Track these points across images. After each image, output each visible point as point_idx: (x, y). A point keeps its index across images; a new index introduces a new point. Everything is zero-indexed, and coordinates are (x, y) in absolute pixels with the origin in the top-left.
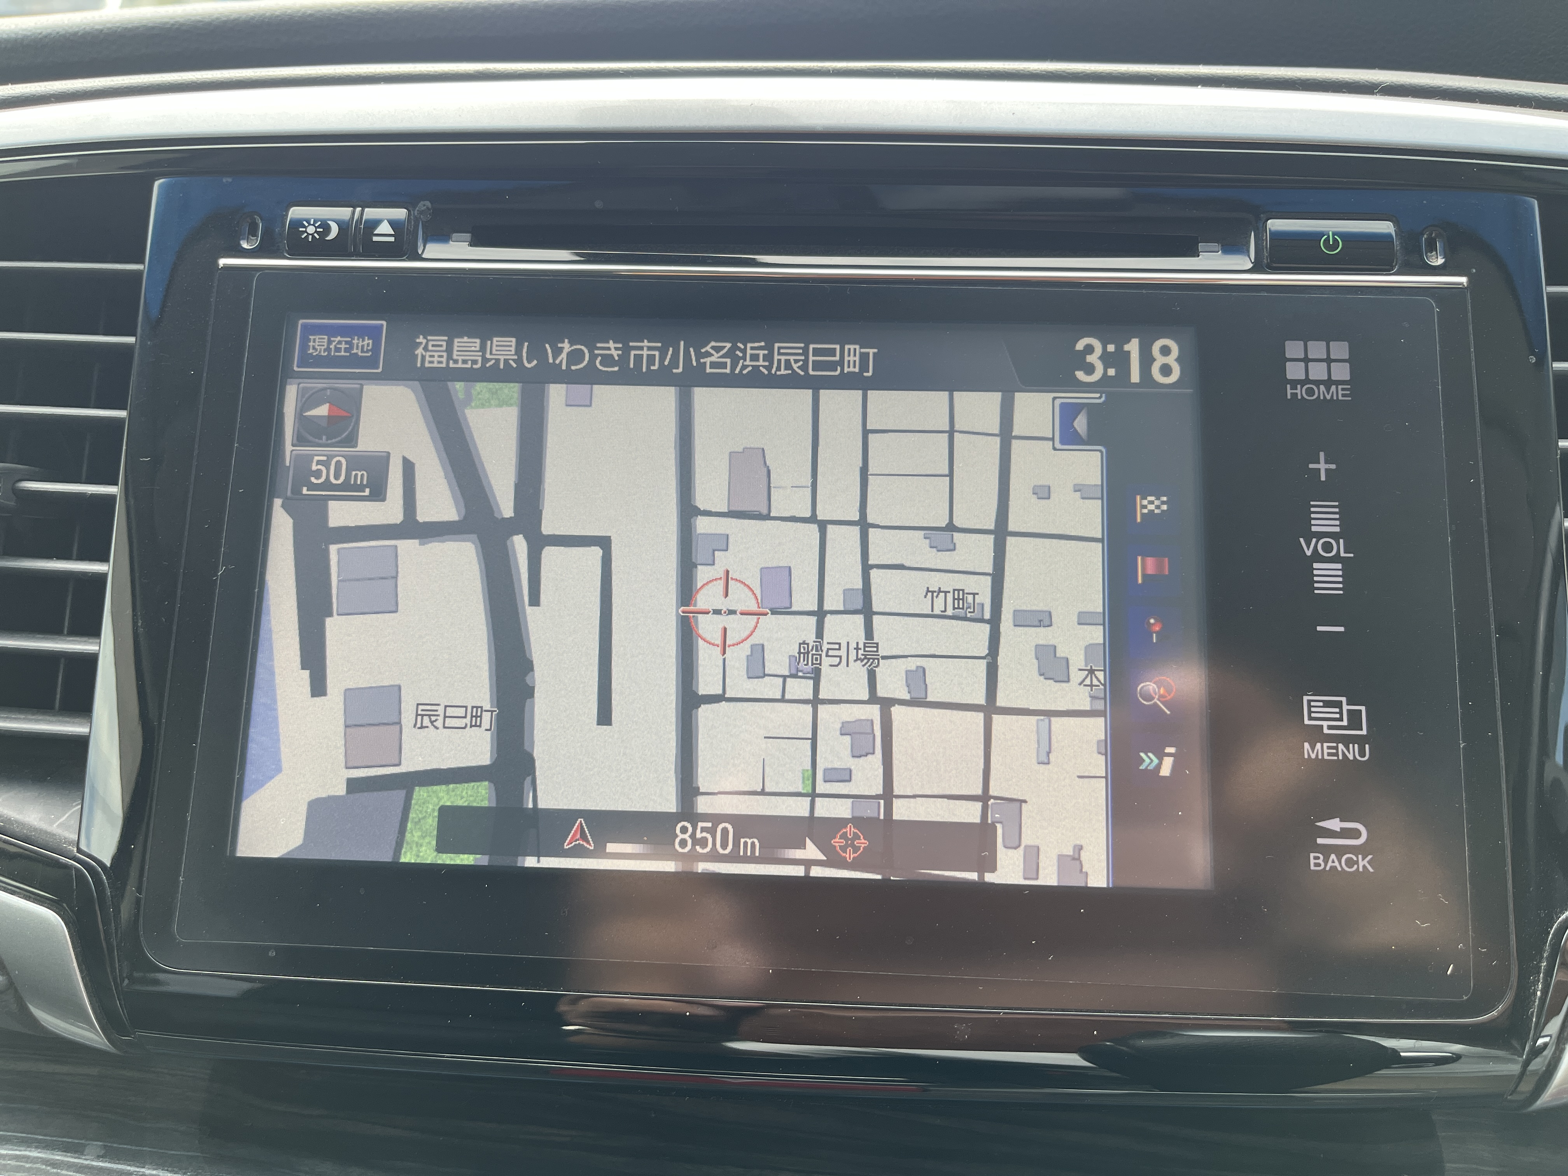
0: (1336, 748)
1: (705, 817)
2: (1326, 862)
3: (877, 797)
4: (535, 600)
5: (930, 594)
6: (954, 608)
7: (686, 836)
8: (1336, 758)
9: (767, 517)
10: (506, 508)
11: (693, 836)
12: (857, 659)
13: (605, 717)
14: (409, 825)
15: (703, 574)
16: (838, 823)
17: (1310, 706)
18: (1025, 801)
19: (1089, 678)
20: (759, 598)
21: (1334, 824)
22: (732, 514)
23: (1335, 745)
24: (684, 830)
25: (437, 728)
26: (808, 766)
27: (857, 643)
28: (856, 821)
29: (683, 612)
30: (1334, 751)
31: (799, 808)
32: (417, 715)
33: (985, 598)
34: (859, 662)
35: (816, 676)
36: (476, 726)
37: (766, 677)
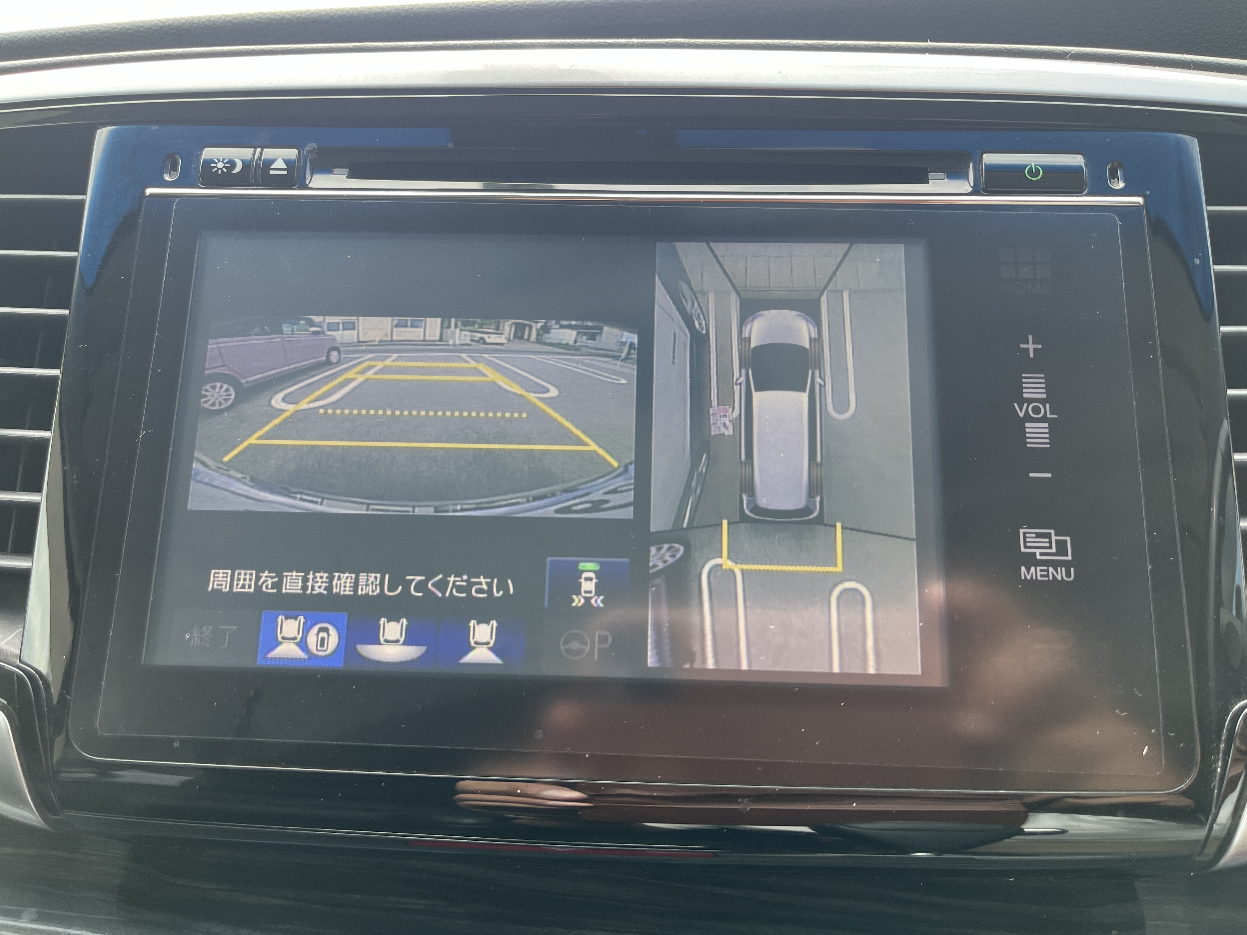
2: (1041, 663)
8: (1047, 579)
17: (1025, 538)
23: (1046, 568)
30: (1046, 573)
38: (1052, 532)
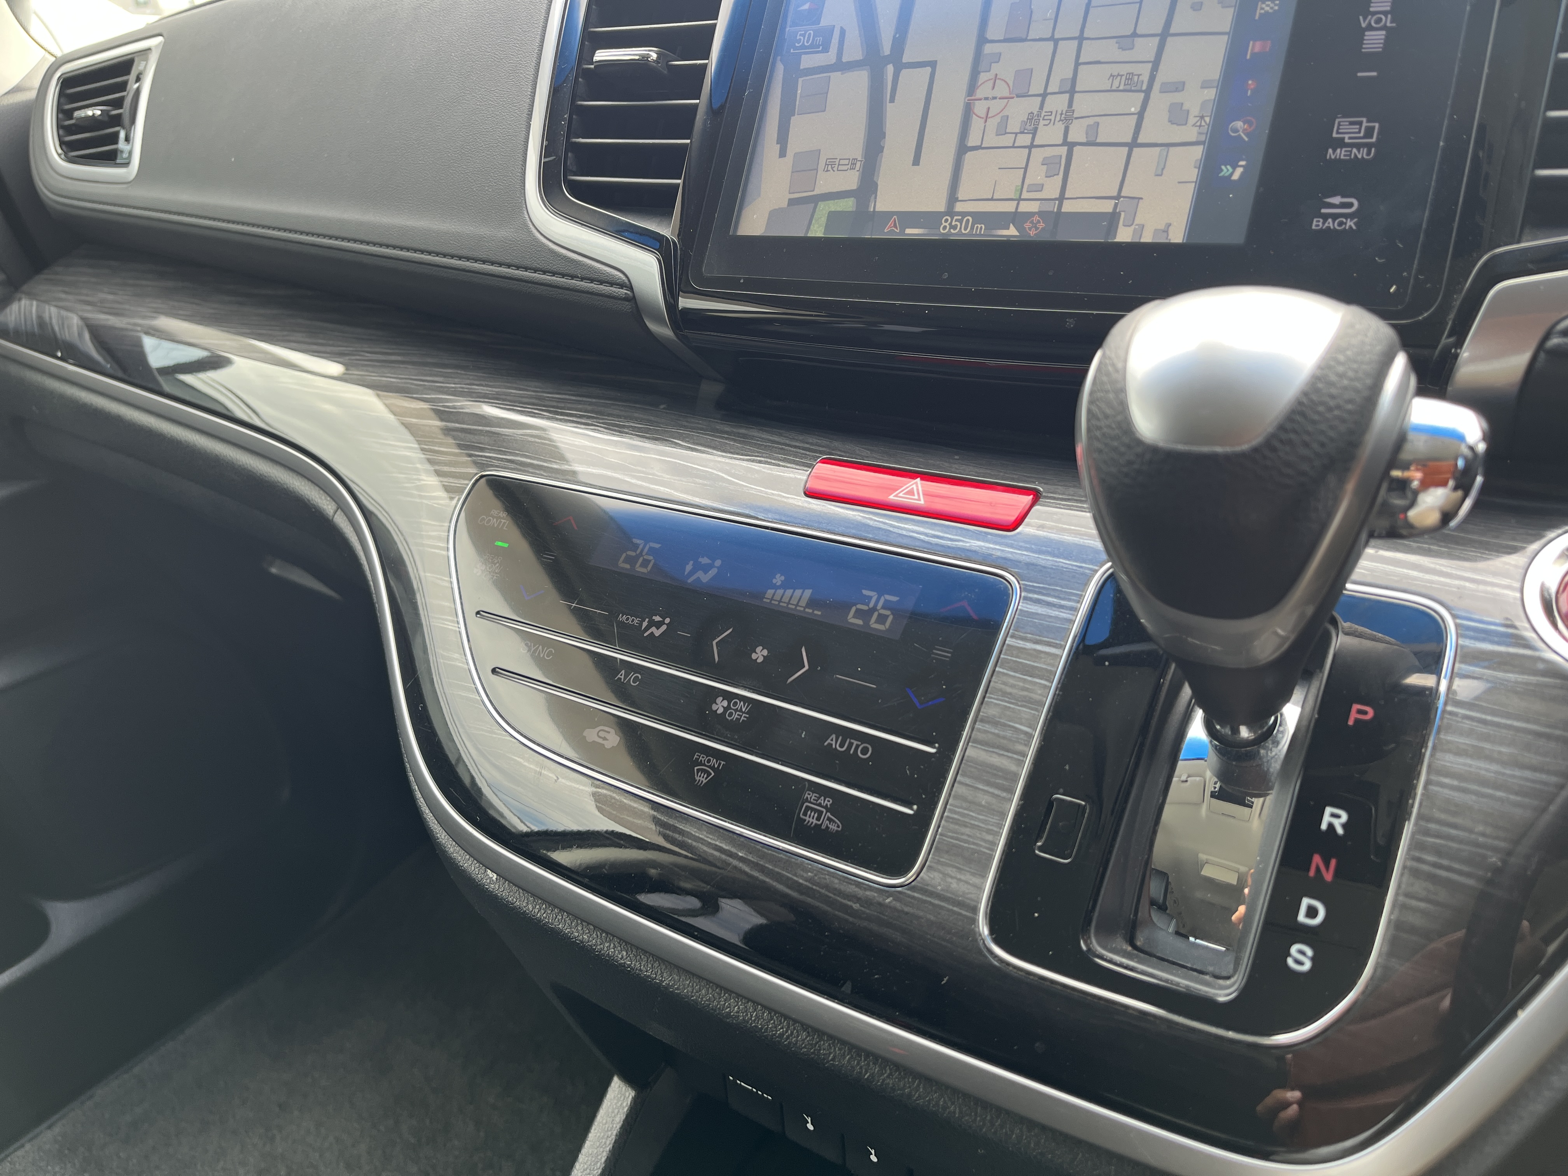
0: (1351, 152)
1: (959, 214)
2: (1324, 223)
3: (1055, 199)
4: (892, 100)
5: (1112, 78)
6: (1125, 85)
7: (947, 224)
8: (1348, 158)
9: (1025, 40)
10: (887, 50)
11: (950, 224)
12: (1061, 120)
13: (916, 162)
14: (813, 221)
15: (983, 77)
16: (1030, 215)
17: (1339, 125)
18: (1142, 199)
19: (1200, 122)
20: (1011, 88)
21: (1337, 200)
22: (1006, 40)
23: (1350, 149)
24: (946, 221)
25: (834, 171)
26: (1020, 184)
27: (1062, 111)
28: (1040, 213)
29: (968, 100)
30: (1349, 153)
31: (1010, 207)
32: (826, 164)
33: (1145, 78)
34: (1061, 122)
35: (1034, 133)
36: (853, 169)
37: (1007, 135)
38: (1364, 120)
